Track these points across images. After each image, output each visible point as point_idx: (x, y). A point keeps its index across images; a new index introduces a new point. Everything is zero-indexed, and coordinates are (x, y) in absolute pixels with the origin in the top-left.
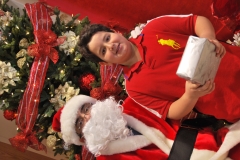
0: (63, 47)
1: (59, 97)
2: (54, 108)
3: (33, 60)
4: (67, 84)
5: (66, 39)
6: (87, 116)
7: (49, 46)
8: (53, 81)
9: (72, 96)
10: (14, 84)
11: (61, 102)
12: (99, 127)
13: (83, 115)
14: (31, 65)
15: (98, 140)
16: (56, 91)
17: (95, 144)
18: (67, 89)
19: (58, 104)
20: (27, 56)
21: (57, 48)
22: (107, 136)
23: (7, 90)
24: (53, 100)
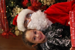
1: (14, 14)
24: (12, 16)
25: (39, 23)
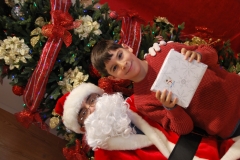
0: (78, 30)
1: (67, 81)
2: (61, 91)
3: (46, 40)
4: (76, 69)
5: (83, 23)
6: (92, 108)
7: (64, 29)
8: (63, 63)
9: (80, 81)
10: (25, 62)
11: (68, 85)
12: (101, 122)
13: (88, 106)
14: (44, 44)
15: (98, 134)
16: (66, 74)
17: (95, 137)
18: (76, 74)
19: (65, 87)
20: (41, 35)
21: (72, 31)
22: (107, 133)
23: (17, 67)
24: (61, 83)
25: (110, 120)
